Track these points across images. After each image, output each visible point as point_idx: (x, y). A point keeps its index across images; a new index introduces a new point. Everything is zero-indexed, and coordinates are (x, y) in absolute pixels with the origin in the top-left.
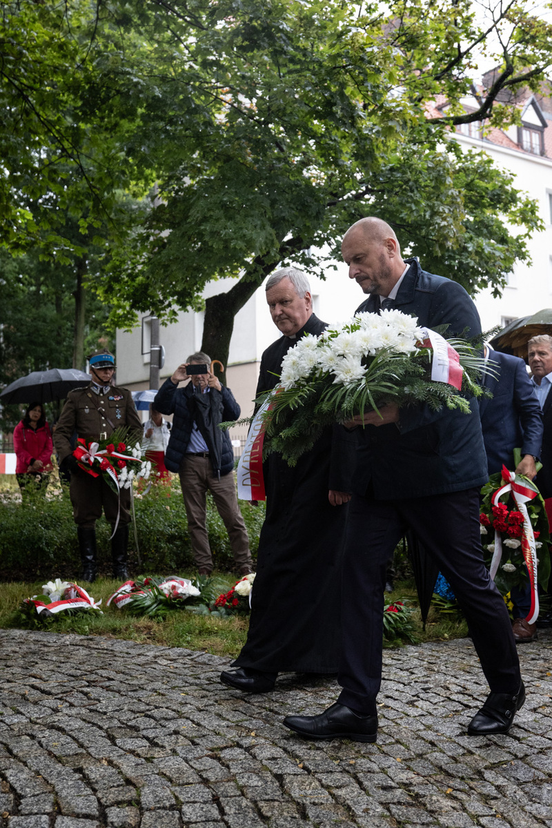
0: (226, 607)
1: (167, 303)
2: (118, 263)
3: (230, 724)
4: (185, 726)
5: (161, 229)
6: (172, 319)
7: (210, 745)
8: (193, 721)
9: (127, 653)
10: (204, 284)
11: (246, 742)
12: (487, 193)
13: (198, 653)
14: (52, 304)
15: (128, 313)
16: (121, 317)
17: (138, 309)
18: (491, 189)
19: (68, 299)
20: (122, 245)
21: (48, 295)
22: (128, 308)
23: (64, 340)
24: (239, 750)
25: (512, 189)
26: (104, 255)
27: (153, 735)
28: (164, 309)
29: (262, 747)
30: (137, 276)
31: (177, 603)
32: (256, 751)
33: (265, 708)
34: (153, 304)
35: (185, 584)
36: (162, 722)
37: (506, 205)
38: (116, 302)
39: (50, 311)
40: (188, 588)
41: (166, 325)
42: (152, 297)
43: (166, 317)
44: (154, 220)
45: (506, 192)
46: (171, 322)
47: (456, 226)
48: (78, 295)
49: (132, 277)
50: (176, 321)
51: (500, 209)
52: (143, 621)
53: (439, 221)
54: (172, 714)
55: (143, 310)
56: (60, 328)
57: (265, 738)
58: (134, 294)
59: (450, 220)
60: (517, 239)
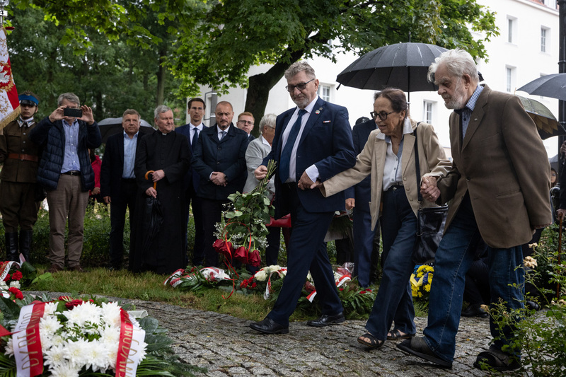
0: (247, 288)
1: (221, 79)
2: (186, 48)
3: (238, 354)
4: (207, 353)
5: (219, 23)
6: (224, 91)
7: (222, 365)
8: (213, 352)
9: (174, 313)
10: (248, 67)
11: (247, 364)
12: (457, 7)
13: (224, 315)
14: (141, 81)
15: (193, 85)
16: (187, 88)
17: (200, 82)
18: (460, 4)
19: (153, 78)
20: (189, 35)
21: (138, 75)
22: (193, 82)
23: (149, 109)
24: (242, 369)
25: (476, 4)
26: (176, 41)
27: (183, 357)
28: (219, 83)
29: (258, 367)
30: (200, 58)
31: (213, 284)
32: (254, 370)
33: (265, 348)
34: (211, 80)
35: (220, 272)
36: (191, 350)
37: (471, 17)
38: (184, 77)
39: (139, 86)
40: (222, 275)
41: (220, 95)
42: (211, 74)
43: (220, 90)
44: (213, 15)
45: (472, 7)
46: (224, 94)
47: (434, 27)
48: (159, 75)
49: (197, 59)
50: (228, 92)
51: (467, 19)
52: (188, 295)
53: (422, 24)
54: (198, 346)
55: (204, 83)
56: (146, 100)
57: (261, 363)
58: (197, 71)
59: (430, 23)
60: (478, 43)
